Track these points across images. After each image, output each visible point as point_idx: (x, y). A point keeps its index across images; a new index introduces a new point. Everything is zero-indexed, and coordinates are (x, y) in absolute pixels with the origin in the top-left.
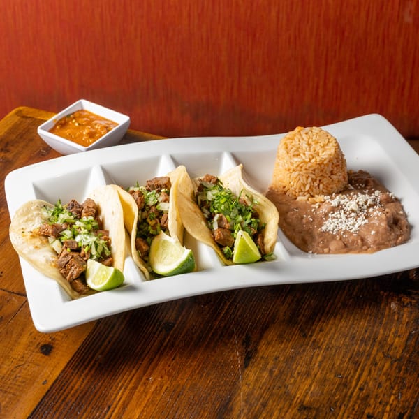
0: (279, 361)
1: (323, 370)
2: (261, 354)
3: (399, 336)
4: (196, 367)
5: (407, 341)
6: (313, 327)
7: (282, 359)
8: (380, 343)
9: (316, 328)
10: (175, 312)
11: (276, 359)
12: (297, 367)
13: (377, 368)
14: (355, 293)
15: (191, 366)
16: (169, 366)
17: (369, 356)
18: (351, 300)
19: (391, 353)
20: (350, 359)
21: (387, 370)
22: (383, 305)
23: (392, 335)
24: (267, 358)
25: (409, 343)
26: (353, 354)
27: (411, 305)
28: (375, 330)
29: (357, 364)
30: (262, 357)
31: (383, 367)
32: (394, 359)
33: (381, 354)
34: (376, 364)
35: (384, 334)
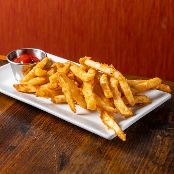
0: (83, 167)
1: (112, 171)
2: (71, 163)
3: (163, 153)
4: (28, 170)
5: (168, 155)
6: (107, 148)
7: (85, 165)
8: (150, 156)
9: (108, 149)
10: (17, 140)
11: (81, 165)
12: (95, 170)
13: (149, 170)
14: (134, 130)
15: (24, 169)
16: (9, 169)
17: (143, 163)
18: (131, 134)
19: (158, 162)
20: (131, 165)
21: (156, 171)
22: (152, 136)
23: (158, 152)
24: (75, 165)
25: (169, 156)
26: (132, 163)
27: (170, 136)
28: (147, 149)
29: (135, 168)
30: (72, 164)
31: (153, 170)
32: (160, 165)
33: (151, 163)
34: (148, 168)
35: (153, 151)
